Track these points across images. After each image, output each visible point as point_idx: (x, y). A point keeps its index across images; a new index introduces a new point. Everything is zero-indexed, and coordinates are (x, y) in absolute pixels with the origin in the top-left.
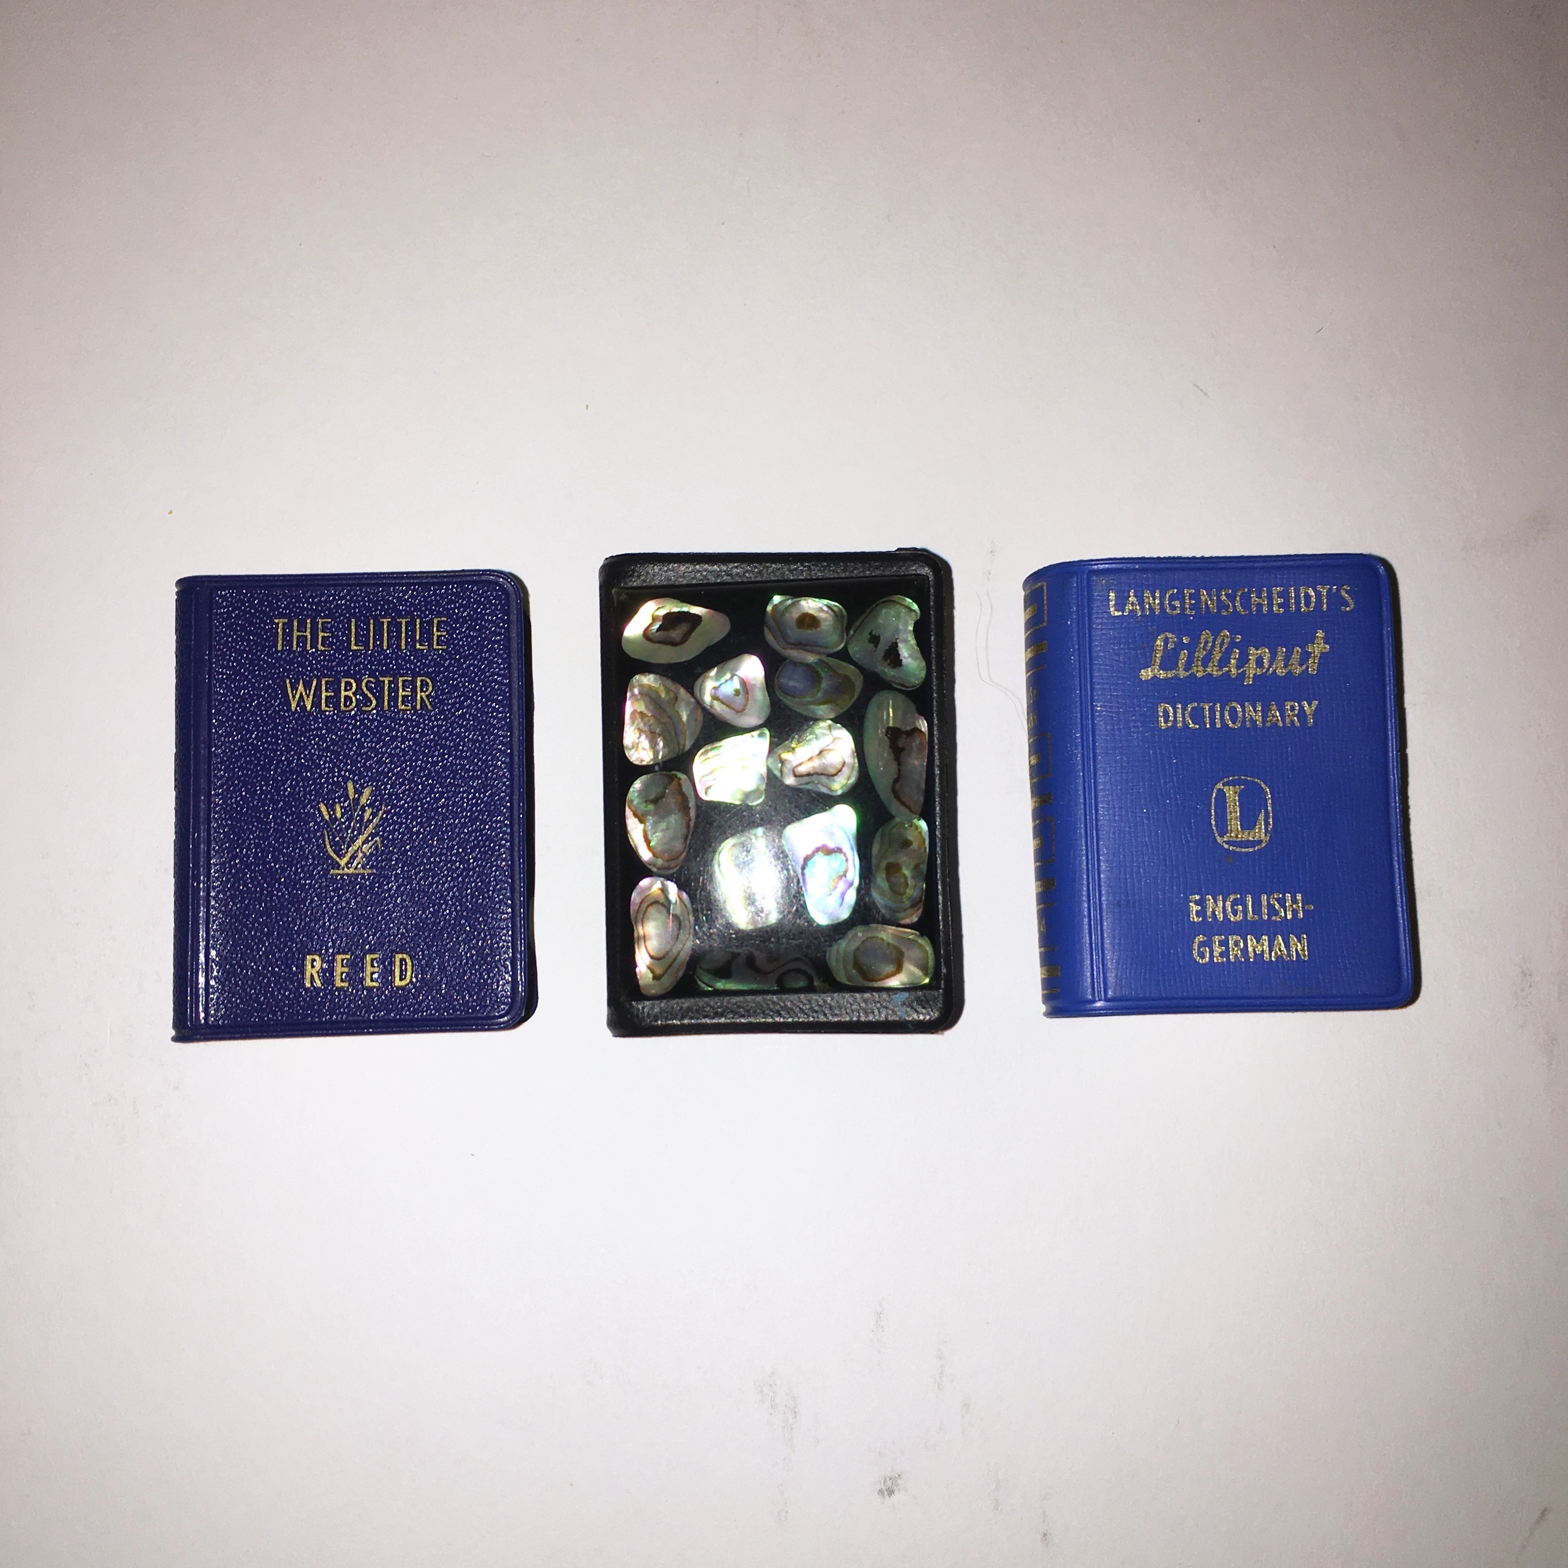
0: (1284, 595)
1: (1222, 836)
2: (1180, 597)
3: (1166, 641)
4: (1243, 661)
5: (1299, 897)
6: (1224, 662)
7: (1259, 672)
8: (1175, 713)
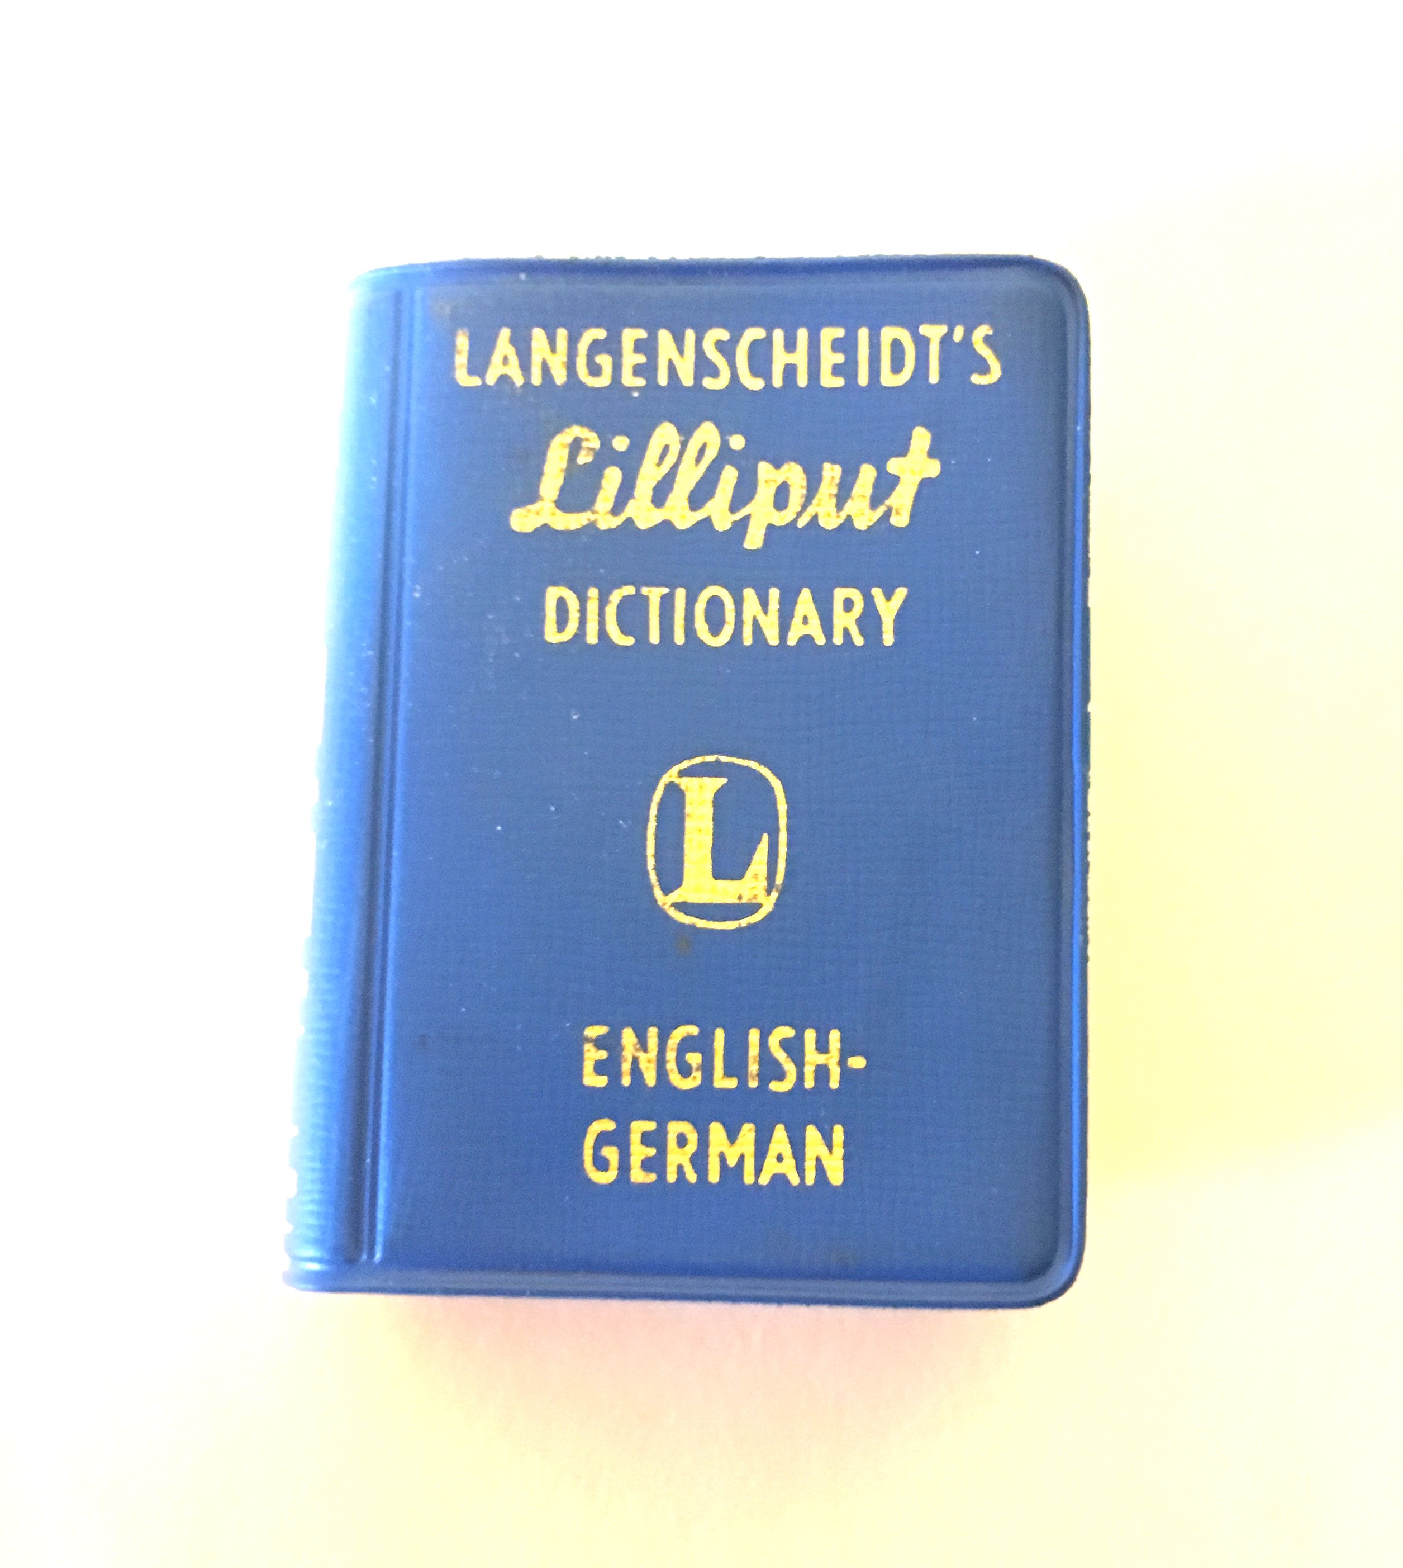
0: (846, 346)
1: (667, 891)
2: (612, 346)
3: (576, 446)
4: (743, 493)
5: (835, 1037)
6: (698, 498)
7: (781, 519)
8: (583, 611)
